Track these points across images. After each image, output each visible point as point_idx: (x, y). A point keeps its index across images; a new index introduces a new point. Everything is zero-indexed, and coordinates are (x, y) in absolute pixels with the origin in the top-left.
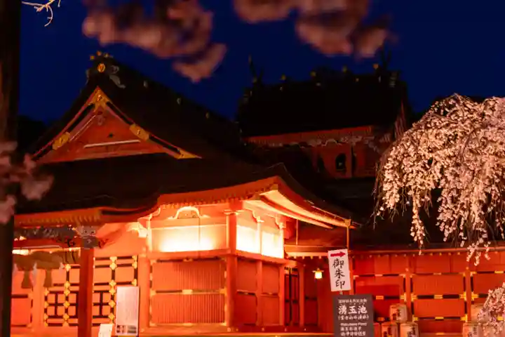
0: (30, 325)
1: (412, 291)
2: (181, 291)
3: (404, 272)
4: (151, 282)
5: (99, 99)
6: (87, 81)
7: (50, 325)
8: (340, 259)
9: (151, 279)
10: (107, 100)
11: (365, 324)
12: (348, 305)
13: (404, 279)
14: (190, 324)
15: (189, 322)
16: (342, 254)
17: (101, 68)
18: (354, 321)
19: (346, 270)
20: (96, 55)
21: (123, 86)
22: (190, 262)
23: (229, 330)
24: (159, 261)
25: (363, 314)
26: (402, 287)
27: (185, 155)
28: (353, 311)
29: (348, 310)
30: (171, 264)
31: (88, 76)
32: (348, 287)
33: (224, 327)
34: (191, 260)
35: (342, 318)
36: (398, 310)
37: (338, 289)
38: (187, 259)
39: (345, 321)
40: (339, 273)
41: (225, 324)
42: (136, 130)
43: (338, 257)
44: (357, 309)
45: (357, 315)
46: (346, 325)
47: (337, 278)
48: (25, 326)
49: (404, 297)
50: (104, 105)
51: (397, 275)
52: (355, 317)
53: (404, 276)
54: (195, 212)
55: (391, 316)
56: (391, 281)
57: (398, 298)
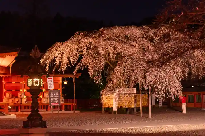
1: (25, 88)
3: (22, 82)
8: (51, 80)
11: (58, 98)
12: (53, 93)
13: (22, 85)
16: (51, 78)
18: (54, 98)
19: (52, 83)
25: (57, 96)
26: (21, 87)
28: (55, 95)
29: (53, 95)
32: (53, 88)
35: (52, 97)
36: (22, 94)
37: (50, 88)
39: (52, 98)
40: (50, 84)
43: (50, 79)
44: (56, 94)
45: (56, 96)
46: (52, 99)
47: (50, 85)
49: (22, 90)
51: (20, 83)
52: (55, 97)
53: (22, 83)
55: (19, 96)
56: (18, 85)
57: (20, 90)
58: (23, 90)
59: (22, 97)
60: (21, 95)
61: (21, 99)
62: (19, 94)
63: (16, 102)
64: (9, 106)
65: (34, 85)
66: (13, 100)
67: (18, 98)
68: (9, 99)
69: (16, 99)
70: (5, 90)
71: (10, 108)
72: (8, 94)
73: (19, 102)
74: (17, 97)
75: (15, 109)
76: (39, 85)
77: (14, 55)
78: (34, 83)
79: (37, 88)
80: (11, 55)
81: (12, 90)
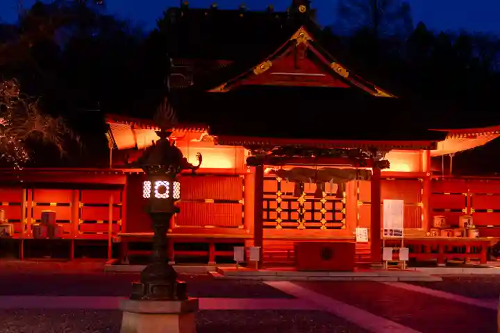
1: (471, 206)
4: (358, 195)
5: (301, 36)
9: (358, 192)
10: (309, 38)
13: (466, 197)
26: (464, 203)
27: (381, 93)
34: (393, 179)
38: (390, 177)
41: (422, 229)
42: (336, 67)
49: (465, 210)
50: (305, 42)
51: (461, 194)
53: (465, 194)
55: (462, 224)
57: (461, 211)
58: (469, 211)
59: (468, 226)
60: (466, 221)
61: (467, 230)
62: (463, 221)
66: (450, 233)
67: (460, 229)
68: (440, 229)
69: (455, 230)
72: (438, 220)
74: (457, 226)
81: (443, 210)
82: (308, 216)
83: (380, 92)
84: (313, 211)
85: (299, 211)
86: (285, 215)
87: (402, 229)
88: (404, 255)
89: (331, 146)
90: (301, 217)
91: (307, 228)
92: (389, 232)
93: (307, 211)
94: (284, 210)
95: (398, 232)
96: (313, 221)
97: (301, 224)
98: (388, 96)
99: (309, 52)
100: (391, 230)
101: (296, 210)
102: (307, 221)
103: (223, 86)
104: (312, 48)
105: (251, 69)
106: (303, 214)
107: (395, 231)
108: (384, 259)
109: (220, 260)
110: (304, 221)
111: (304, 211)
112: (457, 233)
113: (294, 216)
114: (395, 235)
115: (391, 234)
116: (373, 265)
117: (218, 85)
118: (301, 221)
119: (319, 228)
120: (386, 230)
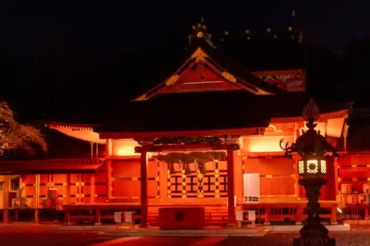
0: (157, 197)
2: (264, 176)
4: (243, 170)
5: (199, 55)
6: (190, 42)
7: (173, 197)
10: (205, 56)
14: (272, 196)
15: (270, 194)
17: (200, 35)
20: (196, 26)
21: (215, 47)
22: (271, 159)
23: (299, 199)
24: (249, 157)
30: (257, 160)
31: (190, 39)
33: (294, 197)
34: (270, 157)
38: (268, 156)
41: (295, 196)
42: (227, 76)
48: (154, 197)
50: (203, 59)
51: (366, 166)
54: (273, 128)
55: (365, 190)
56: (362, 169)
62: (366, 187)
63: (360, 202)
64: (338, 209)
65: (308, 171)
66: (354, 198)
67: (363, 194)
68: (347, 195)
69: (360, 195)
70: (339, 180)
71: (341, 211)
72: (344, 188)
73: (365, 201)
74: (361, 192)
75: (359, 214)
76: (317, 171)
77: (342, 116)
78: (308, 168)
79: (314, 177)
80: (337, 117)
81: (351, 179)
82: (206, 188)
83: (260, 91)
84: (209, 184)
85: (199, 184)
86: (189, 188)
87: (258, 196)
88: (252, 216)
89: (195, 135)
90: (200, 188)
91: (205, 196)
92: (248, 199)
93: (205, 184)
94: (188, 184)
95: (256, 199)
96: (209, 191)
97: (200, 194)
98: (266, 93)
99: (205, 65)
100: (250, 197)
101: (196, 184)
102: (205, 192)
103: (144, 96)
104: (208, 63)
105: (164, 82)
106: (202, 186)
107: (253, 198)
108: (237, 220)
109: (104, 222)
110: (202, 191)
111: (202, 184)
112: (361, 198)
113: (195, 188)
114: (253, 201)
115: (250, 200)
116: (228, 224)
117: (141, 95)
118: (200, 192)
119: (214, 196)
120: (246, 197)
